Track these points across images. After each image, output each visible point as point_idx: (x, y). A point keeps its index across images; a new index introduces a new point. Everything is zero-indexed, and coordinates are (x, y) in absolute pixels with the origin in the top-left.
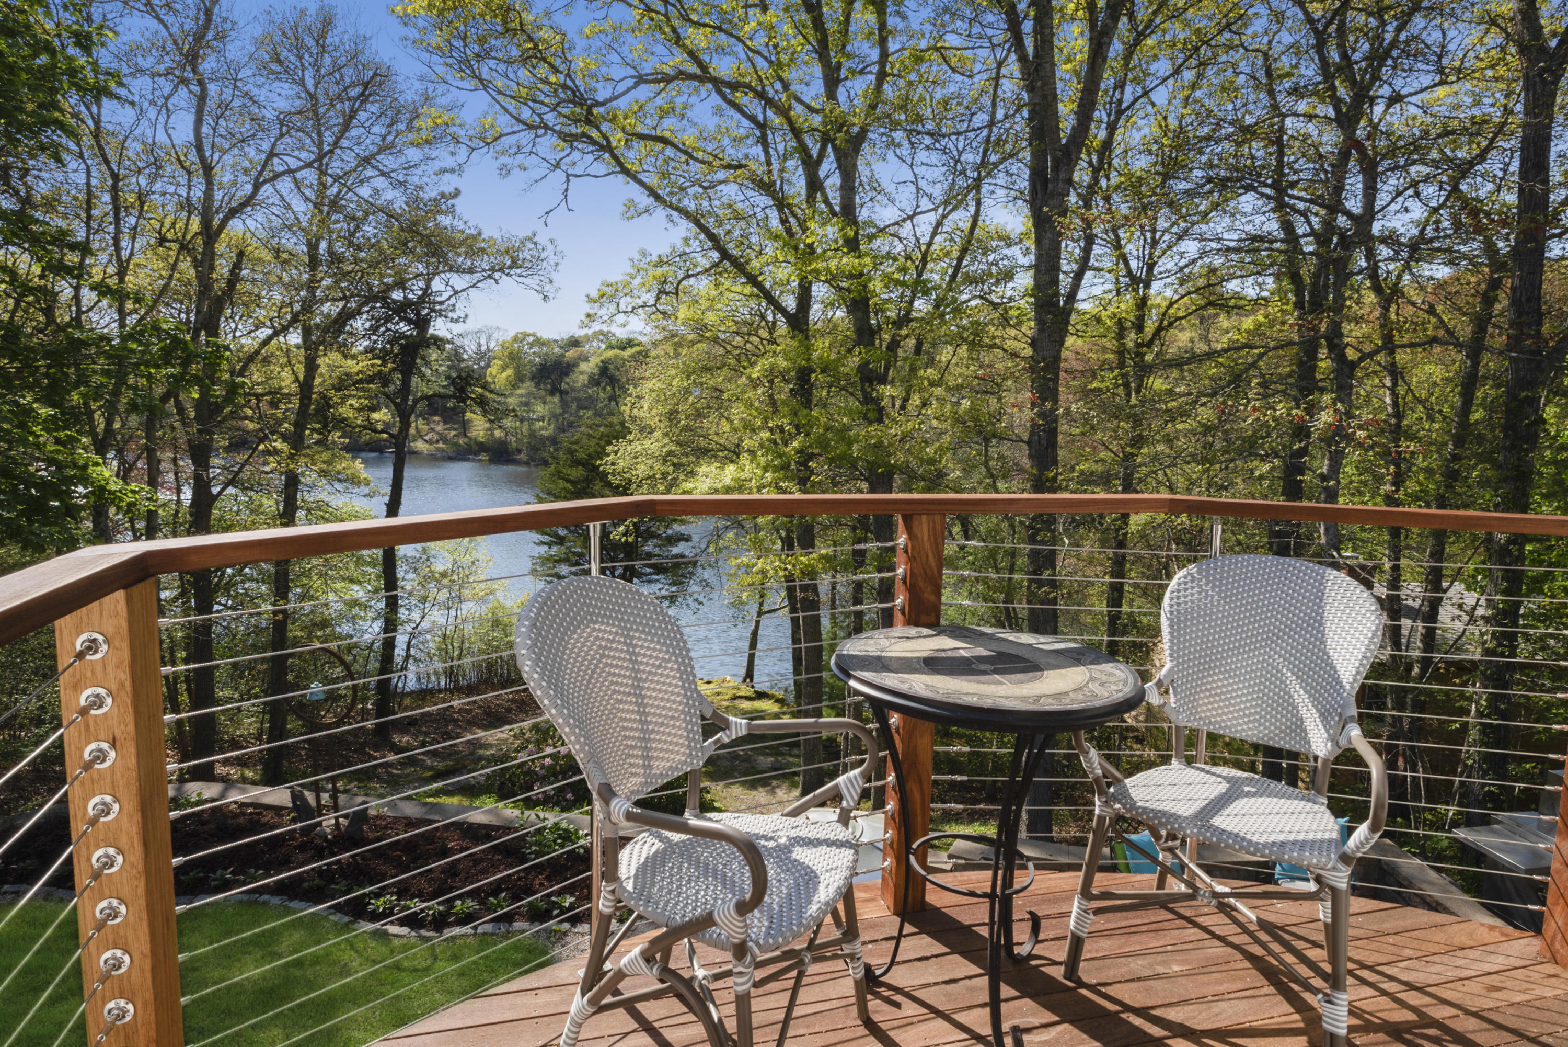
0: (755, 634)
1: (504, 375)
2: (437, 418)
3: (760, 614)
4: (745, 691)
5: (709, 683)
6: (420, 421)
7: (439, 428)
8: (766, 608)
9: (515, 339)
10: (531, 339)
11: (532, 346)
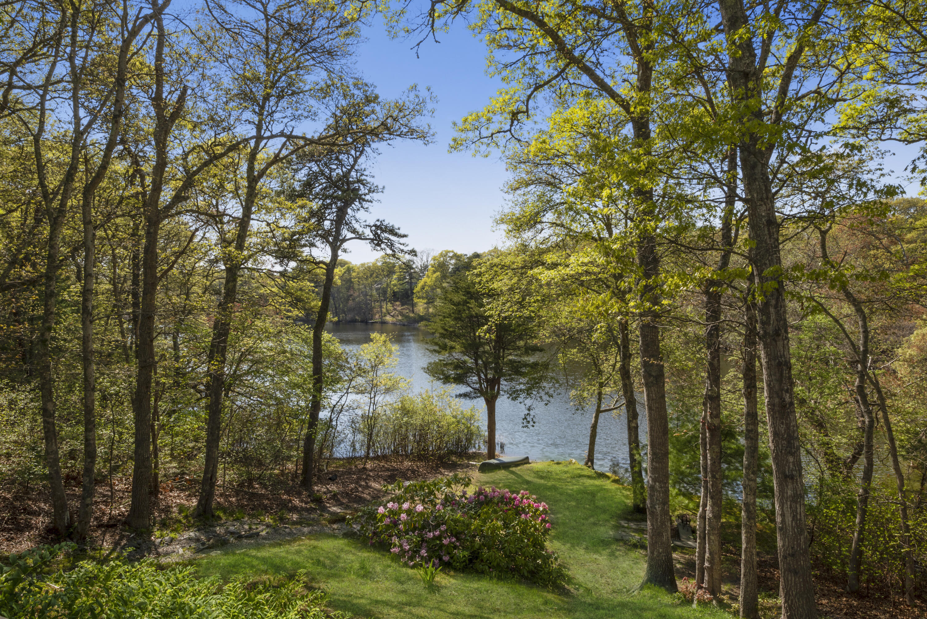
0: (594, 427)
1: (435, 275)
2: (398, 303)
3: (599, 411)
4: (588, 471)
5: (558, 463)
6: (389, 304)
7: (399, 308)
8: (603, 407)
9: (441, 255)
10: (451, 254)
11: (451, 258)
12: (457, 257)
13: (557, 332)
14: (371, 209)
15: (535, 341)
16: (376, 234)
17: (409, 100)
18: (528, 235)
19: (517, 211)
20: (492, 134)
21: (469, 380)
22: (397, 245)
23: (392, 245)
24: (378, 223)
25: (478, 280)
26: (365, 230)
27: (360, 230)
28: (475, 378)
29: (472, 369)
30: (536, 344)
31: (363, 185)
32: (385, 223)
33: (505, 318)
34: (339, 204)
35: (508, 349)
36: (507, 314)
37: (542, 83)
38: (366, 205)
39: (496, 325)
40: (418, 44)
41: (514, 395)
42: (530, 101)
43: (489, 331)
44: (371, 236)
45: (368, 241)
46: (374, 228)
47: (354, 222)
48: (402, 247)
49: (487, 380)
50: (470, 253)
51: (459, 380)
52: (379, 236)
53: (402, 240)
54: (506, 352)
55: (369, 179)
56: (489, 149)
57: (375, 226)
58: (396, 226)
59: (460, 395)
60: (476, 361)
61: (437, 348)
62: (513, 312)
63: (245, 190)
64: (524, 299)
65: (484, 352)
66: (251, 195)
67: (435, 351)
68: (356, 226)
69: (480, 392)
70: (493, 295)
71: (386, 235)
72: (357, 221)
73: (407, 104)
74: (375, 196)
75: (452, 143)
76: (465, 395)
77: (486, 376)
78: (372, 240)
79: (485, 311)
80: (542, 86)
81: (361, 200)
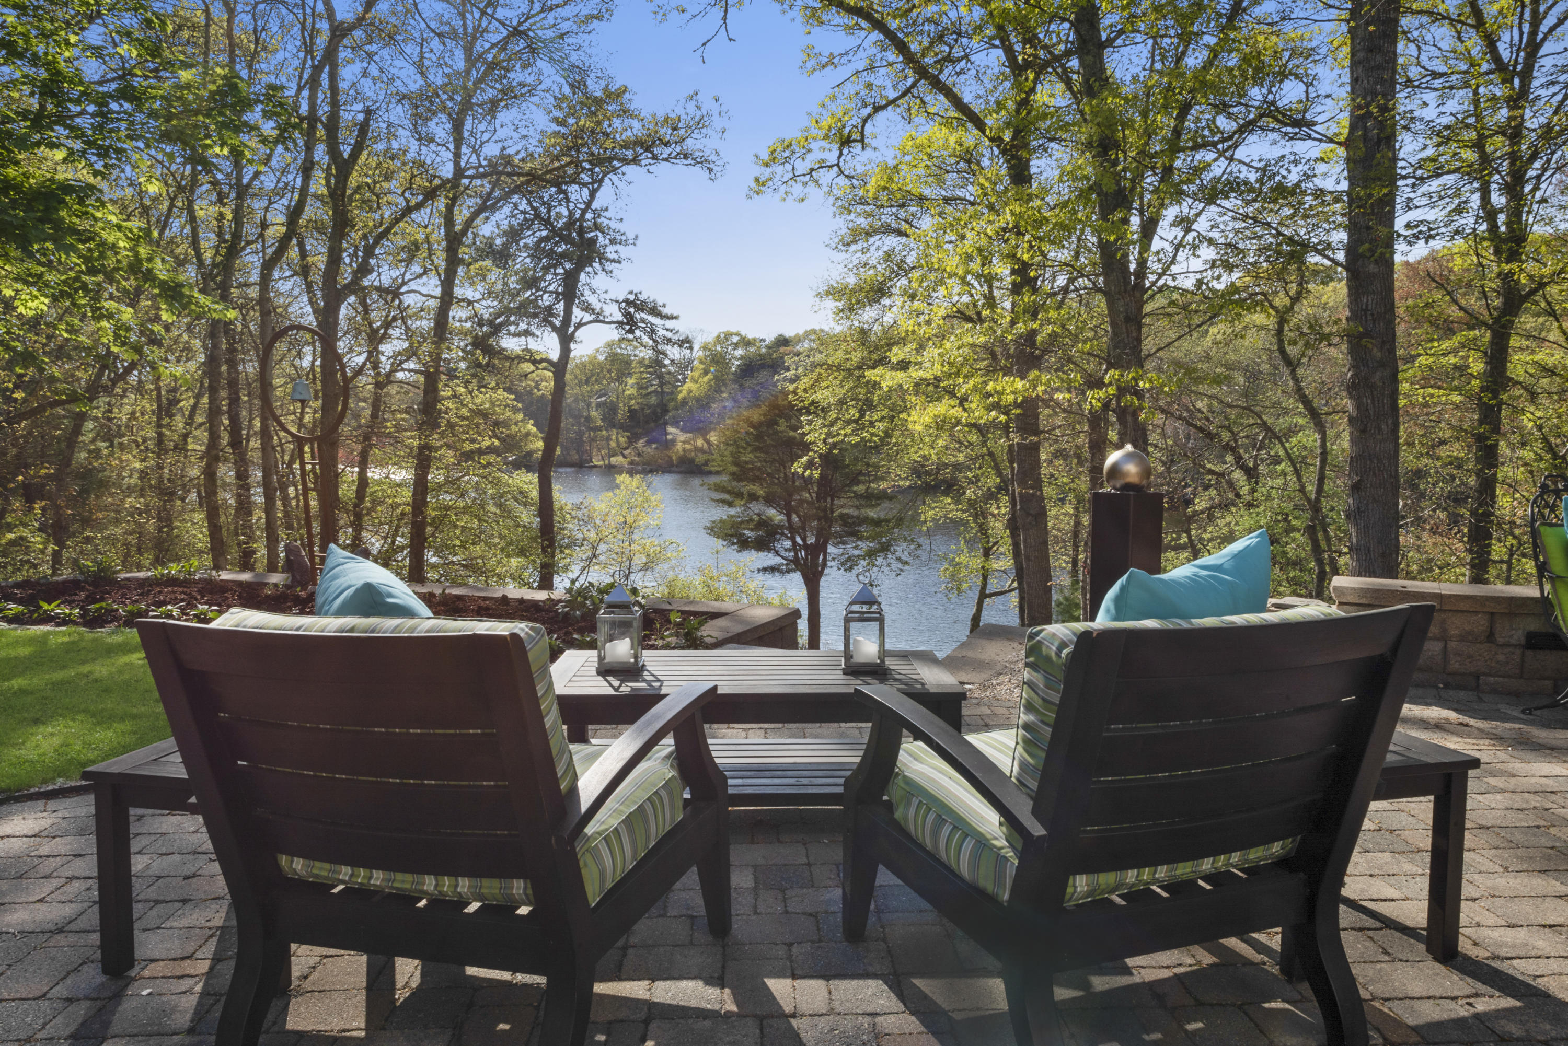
1: (704, 379)
3: (983, 595)
6: (621, 433)
8: (990, 589)
9: (718, 341)
10: (735, 339)
11: (736, 346)
12: (746, 343)
13: (917, 470)
14: (615, 272)
15: (883, 485)
16: (627, 315)
17: (687, 112)
18: (869, 314)
19: (852, 280)
20: (812, 170)
21: (778, 546)
22: (661, 332)
23: (653, 331)
24: (632, 297)
25: (791, 388)
26: (605, 307)
27: (597, 306)
28: (788, 544)
29: (782, 527)
30: (884, 490)
31: (603, 232)
32: (642, 297)
33: (834, 446)
34: (568, 266)
35: (839, 498)
36: (835, 439)
37: (884, 103)
38: (609, 266)
39: (821, 456)
40: (704, 44)
41: (848, 564)
42: (867, 125)
43: (810, 465)
44: (619, 317)
45: (613, 326)
46: (624, 305)
47: (587, 293)
48: (669, 334)
49: (806, 547)
50: (770, 336)
51: (762, 545)
52: (632, 317)
53: (670, 324)
54: (836, 502)
55: (613, 224)
56: (807, 190)
57: (627, 301)
58: (660, 303)
59: (765, 570)
60: (789, 516)
61: (726, 497)
62: (845, 435)
63: (444, 255)
64: (862, 416)
65: (801, 502)
66: (453, 262)
67: (723, 501)
68: (592, 299)
69: (796, 564)
70: (815, 409)
71: (643, 315)
72: (594, 292)
73: (683, 117)
74: (624, 251)
75: (753, 185)
76: (772, 569)
77: (804, 539)
78: (620, 324)
79: (804, 434)
80: (883, 108)
81: (602, 258)
